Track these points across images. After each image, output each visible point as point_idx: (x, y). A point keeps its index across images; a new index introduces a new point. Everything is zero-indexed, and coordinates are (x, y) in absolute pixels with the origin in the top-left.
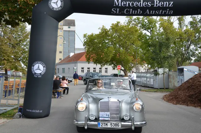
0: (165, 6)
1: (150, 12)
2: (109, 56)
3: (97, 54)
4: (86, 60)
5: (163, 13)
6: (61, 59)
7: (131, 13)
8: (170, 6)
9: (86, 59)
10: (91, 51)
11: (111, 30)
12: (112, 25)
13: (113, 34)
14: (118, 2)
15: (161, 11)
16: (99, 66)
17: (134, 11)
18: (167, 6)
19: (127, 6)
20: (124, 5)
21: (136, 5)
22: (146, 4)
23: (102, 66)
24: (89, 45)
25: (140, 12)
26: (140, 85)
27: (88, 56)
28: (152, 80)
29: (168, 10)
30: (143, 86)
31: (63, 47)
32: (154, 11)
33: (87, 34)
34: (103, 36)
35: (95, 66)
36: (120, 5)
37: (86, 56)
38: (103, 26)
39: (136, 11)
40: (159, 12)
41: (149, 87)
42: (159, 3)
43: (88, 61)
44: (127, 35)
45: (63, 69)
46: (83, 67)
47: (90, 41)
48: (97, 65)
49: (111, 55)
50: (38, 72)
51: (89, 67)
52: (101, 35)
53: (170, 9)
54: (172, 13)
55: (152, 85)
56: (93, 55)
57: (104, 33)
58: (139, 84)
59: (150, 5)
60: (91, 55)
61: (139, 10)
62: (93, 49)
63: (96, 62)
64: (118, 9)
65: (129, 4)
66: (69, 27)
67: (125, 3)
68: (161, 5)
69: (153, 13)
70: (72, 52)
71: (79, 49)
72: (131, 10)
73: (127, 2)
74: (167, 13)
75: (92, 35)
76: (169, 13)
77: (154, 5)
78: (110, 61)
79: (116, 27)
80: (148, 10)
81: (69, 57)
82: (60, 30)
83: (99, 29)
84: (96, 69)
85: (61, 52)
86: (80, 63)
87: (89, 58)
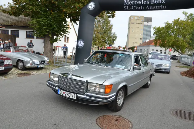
0: (159, 3)
1: (149, 8)
2: (170, 42)
3: (162, 41)
4: (154, 45)
5: (159, 8)
7: (136, 9)
8: (163, 3)
10: (158, 38)
11: (173, 24)
13: (174, 27)
14: (126, 2)
15: (157, 7)
16: (163, 49)
17: (138, 7)
18: (161, 3)
19: (133, 4)
20: (131, 3)
21: (139, 3)
22: (146, 2)
23: (165, 49)
24: (156, 34)
25: (142, 8)
28: (190, 60)
29: (162, 5)
31: (143, 35)
32: (152, 7)
33: (156, 27)
34: (167, 29)
35: (161, 49)
36: (128, 4)
37: (154, 42)
38: (168, 21)
39: (140, 7)
40: (156, 7)
41: (188, 65)
42: (155, 1)
43: (156, 45)
44: (185, 28)
45: (141, 50)
46: (153, 49)
47: (159, 31)
49: (172, 42)
50: (80, 45)
51: (157, 49)
52: (165, 27)
53: (163, 4)
54: (165, 8)
55: (190, 64)
57: (168, 26)
58: (183, 63)
59: (148, 3)
60: (158, 41)
61: (141, 6)
62: (160, 37)
63: (162, 46)
64: (127, 7)
65: (134, 3)
66: (148, 23)
67: (131, 2)
68: (156, 2)
69: (152, 8)
70: (148, 39)
71: (152, 37)
72: (136, 6)
73: (133, 2)
74: (162, 8)
75: (159, 28)
76: (164, 8)
77: (151, 3)
78: (171, 46)
79: (177, 22)
80: (147, 6)
81: (145, 42)
82: (141, 24)
83: (164, 23)
84: (162, 51)
85: (141, 39)
86: (152, 46)
87: (157, 43)
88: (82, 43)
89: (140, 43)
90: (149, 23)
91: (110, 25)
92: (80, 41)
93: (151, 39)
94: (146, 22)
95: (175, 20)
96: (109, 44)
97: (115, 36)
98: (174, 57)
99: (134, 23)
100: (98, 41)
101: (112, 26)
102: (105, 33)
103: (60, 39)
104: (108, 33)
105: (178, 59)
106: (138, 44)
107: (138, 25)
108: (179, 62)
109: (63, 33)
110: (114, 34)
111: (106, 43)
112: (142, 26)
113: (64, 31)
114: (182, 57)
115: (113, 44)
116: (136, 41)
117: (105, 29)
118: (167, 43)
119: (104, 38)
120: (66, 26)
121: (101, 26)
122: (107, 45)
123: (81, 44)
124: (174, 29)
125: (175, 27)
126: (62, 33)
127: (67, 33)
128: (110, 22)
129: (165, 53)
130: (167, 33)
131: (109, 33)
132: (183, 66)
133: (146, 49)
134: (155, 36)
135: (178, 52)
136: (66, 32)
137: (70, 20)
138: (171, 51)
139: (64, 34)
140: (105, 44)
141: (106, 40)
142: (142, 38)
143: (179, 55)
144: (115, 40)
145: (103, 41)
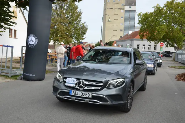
2: (161, 34)
3: (152, 32)
4: (140, 38)
6: (122, 36)
9: (139, 36)
10: (145, 29)
11: (165, 9)
12: (166, 3)
13: (166, 12)
16: (153, 43)
23: (155, 43)
24: (142, 24)
26: (181, 62)
27: (141, 34)
30: (182, 64)
31: (124, 26)
33: (142, 13)
34: (156, 15)
37: (140, 34)
38: (158, 4)
43: (142, 38)
44: (181, 12)
45: (122, 45)
46: (138, 44)
47: (145, 19)
48: (150, 42)
49: (163, 33)
50: (31, 43)
51: (144, 44)
52: (154, 13)
56: (146, 33)
57: (159, 11)
58: (179, 62)
62: (147, 28)
63: (150, 39)
66: (130, 7)
70: (131, 30)
71: (137, 28)
75: (146, 14)
78: (163, 38)
79: (170, 5)
81: (128, 34)
82: (121, 10)
83: (153, 7)
84: (151, 46)
85: (121, 30)
86: (136, 40)
87: (143, 35)
88: (34, 39)
89: (121, 37)
90: (133, 8)
91: (77, 13)
92: (31, 37)
93: (136, 30)
94: (128, 7)
95: (167, 2)
96: (76, 38)
97: (85, 28)
98: (167, 55)
99: (111, 8)
100: (62, 36)
101: (80, 14)
102: (70, 23)
103: (1, 33)
104: (75, 24)
105: (173, 57)
106: (118, 38)
107: (117, 12)
108: (174, 60)
109: (5, 24)
110: (83, 26)
111: (72, 37)
112: (122, 13)
113: (7, 22)
114: (178, 54)
115: (83, 39)
116: (115, 33)
117: (70, 18)
118: (156, 35)
119: (69, 30)
120: (10, 14)
121: (64, 13)
122: (73, 41)
123: (33, 41)
124: (166, 16)
125: (169, 12)
126: (2, 24)
127: (11, 24)
128: (77, 8)
129: (155, 49)
130: (157, 21)
131: (77, 23)
132: (180, 67)
133: (128, 45)
134: (140, 25)
135: (173, 46)
136: (9, 23)
137: (15, 4)
138: (162, 46)
139: (6, 26)
140: (70, 39)
141: (72, 34)
142: (122, 28)
143: (175, 51)
144: (84, 33)
145: (67, 35)
